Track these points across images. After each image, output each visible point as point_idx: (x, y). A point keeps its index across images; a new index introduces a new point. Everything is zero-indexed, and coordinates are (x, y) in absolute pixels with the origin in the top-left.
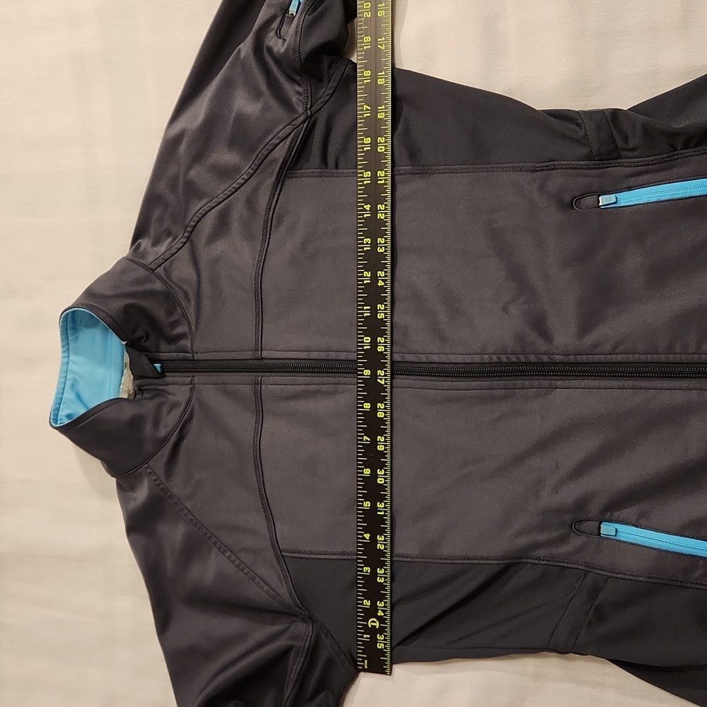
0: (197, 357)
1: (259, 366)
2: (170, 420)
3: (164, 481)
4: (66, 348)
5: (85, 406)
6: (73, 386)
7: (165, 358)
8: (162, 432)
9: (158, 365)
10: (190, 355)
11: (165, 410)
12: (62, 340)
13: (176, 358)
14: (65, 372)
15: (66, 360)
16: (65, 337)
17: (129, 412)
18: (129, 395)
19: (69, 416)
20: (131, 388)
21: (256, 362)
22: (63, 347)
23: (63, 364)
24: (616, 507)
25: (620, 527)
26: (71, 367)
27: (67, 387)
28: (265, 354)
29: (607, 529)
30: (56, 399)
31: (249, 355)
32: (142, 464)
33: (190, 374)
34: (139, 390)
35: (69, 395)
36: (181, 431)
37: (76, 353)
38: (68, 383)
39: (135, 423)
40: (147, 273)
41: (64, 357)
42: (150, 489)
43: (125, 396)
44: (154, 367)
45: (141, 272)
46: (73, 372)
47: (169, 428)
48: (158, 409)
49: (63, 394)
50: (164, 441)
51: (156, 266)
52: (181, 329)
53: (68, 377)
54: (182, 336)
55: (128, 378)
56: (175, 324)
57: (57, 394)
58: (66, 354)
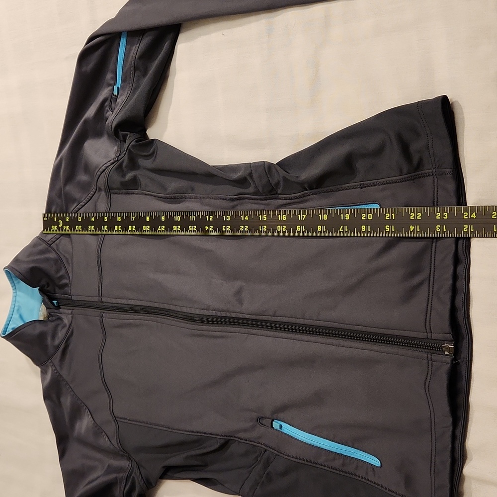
0: (73, 298)
1: (101, 307)
2: (61, 334)
3: (59, 370)
4: (14, 287)
5: (24, 321)
6: (18, 310)
7: (59, 297)
8: (57, 342)
9: (55, 302)
10: (70, 296)
11: (60, 328)
12: (11, 283)
13: (63, 298)
14: (15, 301)
15: (15, 294)
16: (12, 281)
17: (39, 329)
18: (45, 318)
19: (12, 329)
20: (45, 313)
21: (100, 304)
22: (12, 287)
23: (13, 297)
24: (281, 411)
25: (284, 424)
26: (18, 298)
27: (15, 311)
28: (104, 299)
29: (276, 425)
30: (8, 318)
31: (96, 299)
32: (48, 360)
33: (72, 308)
34: (50, 315)
35: (16, 316)
36: (66, 341)
37: (19, 291)
38: (15, 308)
39: (42, 336)
40: (47, 246)
41: (14, 293)
42: (52, 375)
43: (41, 318)
44: (53, 303)
45: (44, 246)
46: (18, 302)
47: (60, 340)
48: (56, 328)
49: (12, 315)
50: (58, 347)
51: (52, 243)
52: (65, 281)
53: (16, 304)
54: (66, 285)
55: (43, 307)
56: (61, 278)
57: (9, 315)
58: (15, 291)
